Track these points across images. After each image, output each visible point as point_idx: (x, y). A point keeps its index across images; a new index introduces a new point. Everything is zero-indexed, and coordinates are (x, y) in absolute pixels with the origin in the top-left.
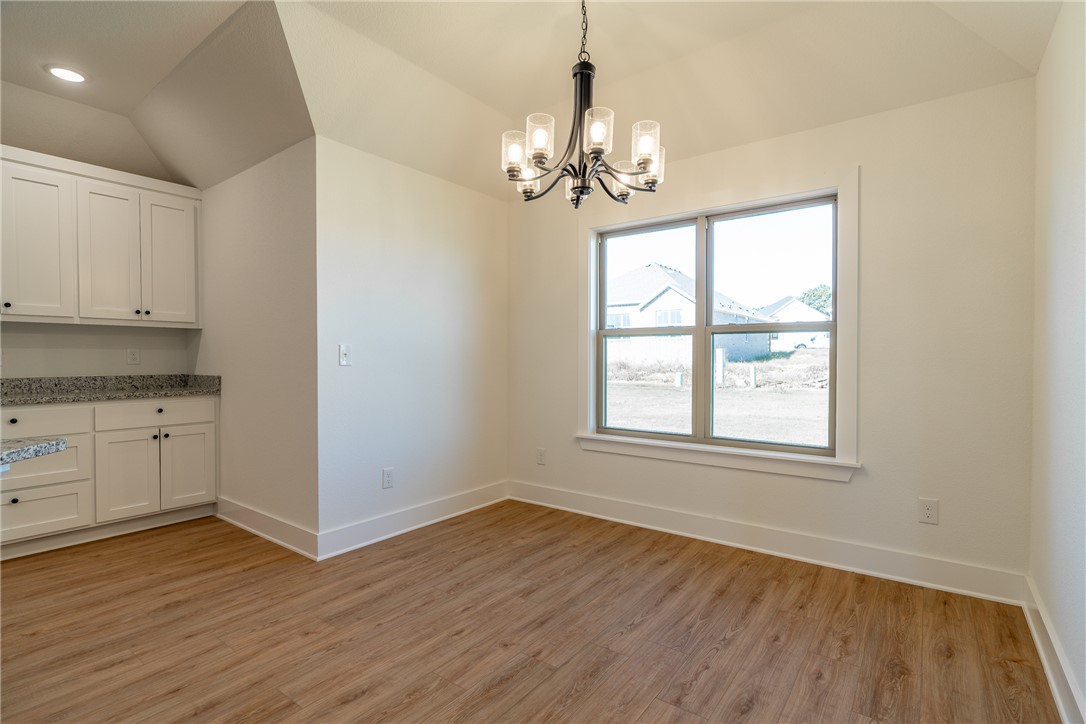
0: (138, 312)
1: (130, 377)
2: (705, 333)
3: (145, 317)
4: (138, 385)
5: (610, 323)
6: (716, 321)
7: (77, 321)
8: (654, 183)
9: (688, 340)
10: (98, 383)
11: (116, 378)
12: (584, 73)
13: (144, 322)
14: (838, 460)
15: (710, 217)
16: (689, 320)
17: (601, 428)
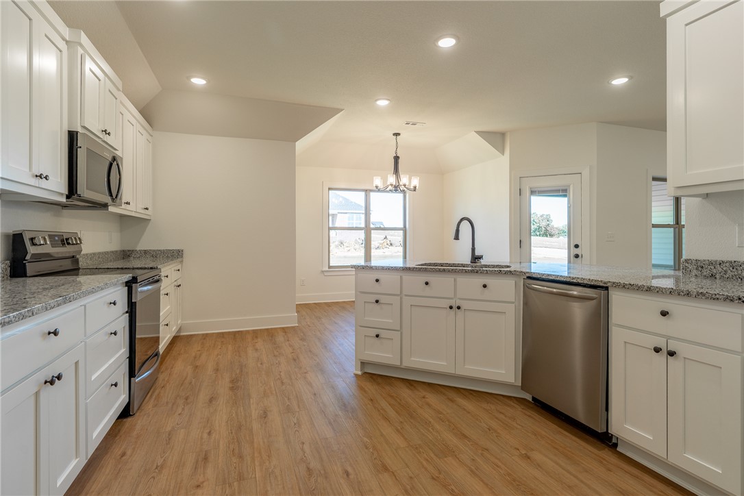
2: (368, 230)
6: (371, 225)
8: (415, 187)
12: (396, 158)
16: (363, 225)
17: (329, 267)
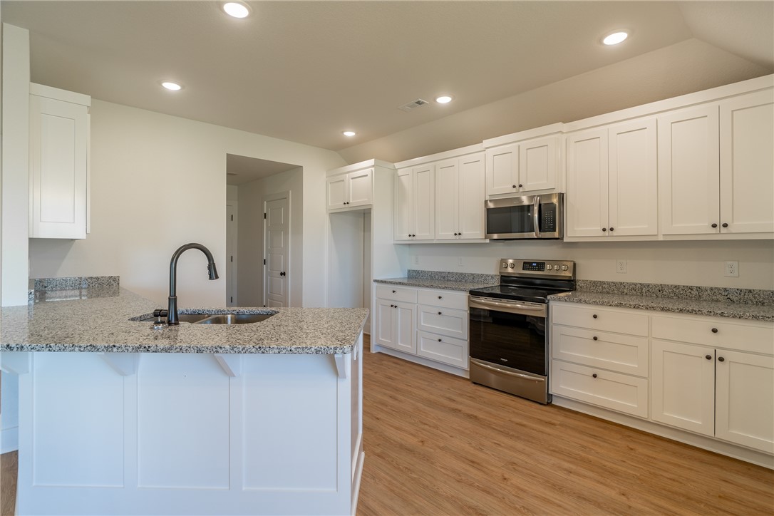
0: (714, 226)
1: (725, 290)
3: (724, 230)
4: (735, 299)
7: (661, 238)
10: (694, 292)
11: (711, 289)
13: (724, 235)
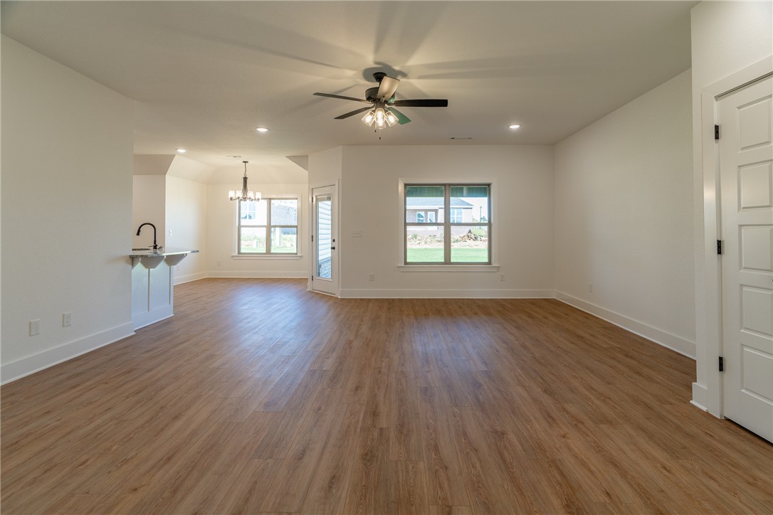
2: (269, 227)
5: (242, 224)
6: (272, 224)
9: (265, 228)
12: (245, 179)
14: (298, 255)
15: (270, 199)
17: (239, 253)
